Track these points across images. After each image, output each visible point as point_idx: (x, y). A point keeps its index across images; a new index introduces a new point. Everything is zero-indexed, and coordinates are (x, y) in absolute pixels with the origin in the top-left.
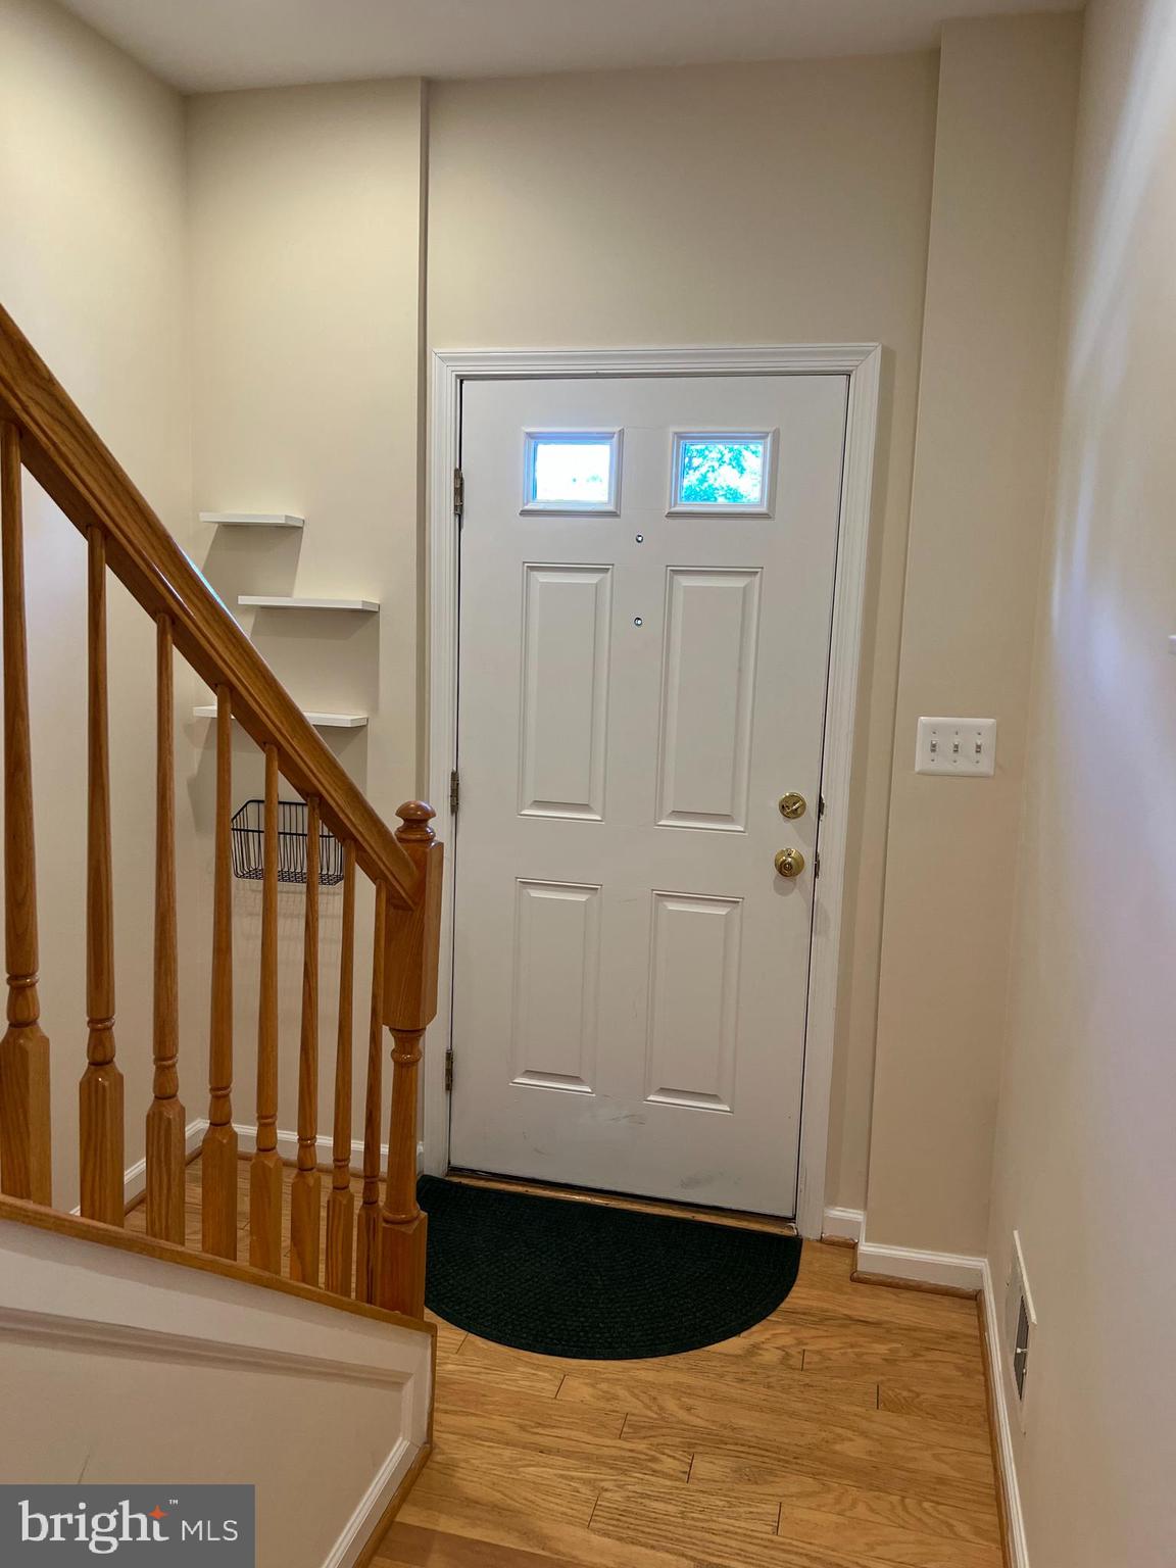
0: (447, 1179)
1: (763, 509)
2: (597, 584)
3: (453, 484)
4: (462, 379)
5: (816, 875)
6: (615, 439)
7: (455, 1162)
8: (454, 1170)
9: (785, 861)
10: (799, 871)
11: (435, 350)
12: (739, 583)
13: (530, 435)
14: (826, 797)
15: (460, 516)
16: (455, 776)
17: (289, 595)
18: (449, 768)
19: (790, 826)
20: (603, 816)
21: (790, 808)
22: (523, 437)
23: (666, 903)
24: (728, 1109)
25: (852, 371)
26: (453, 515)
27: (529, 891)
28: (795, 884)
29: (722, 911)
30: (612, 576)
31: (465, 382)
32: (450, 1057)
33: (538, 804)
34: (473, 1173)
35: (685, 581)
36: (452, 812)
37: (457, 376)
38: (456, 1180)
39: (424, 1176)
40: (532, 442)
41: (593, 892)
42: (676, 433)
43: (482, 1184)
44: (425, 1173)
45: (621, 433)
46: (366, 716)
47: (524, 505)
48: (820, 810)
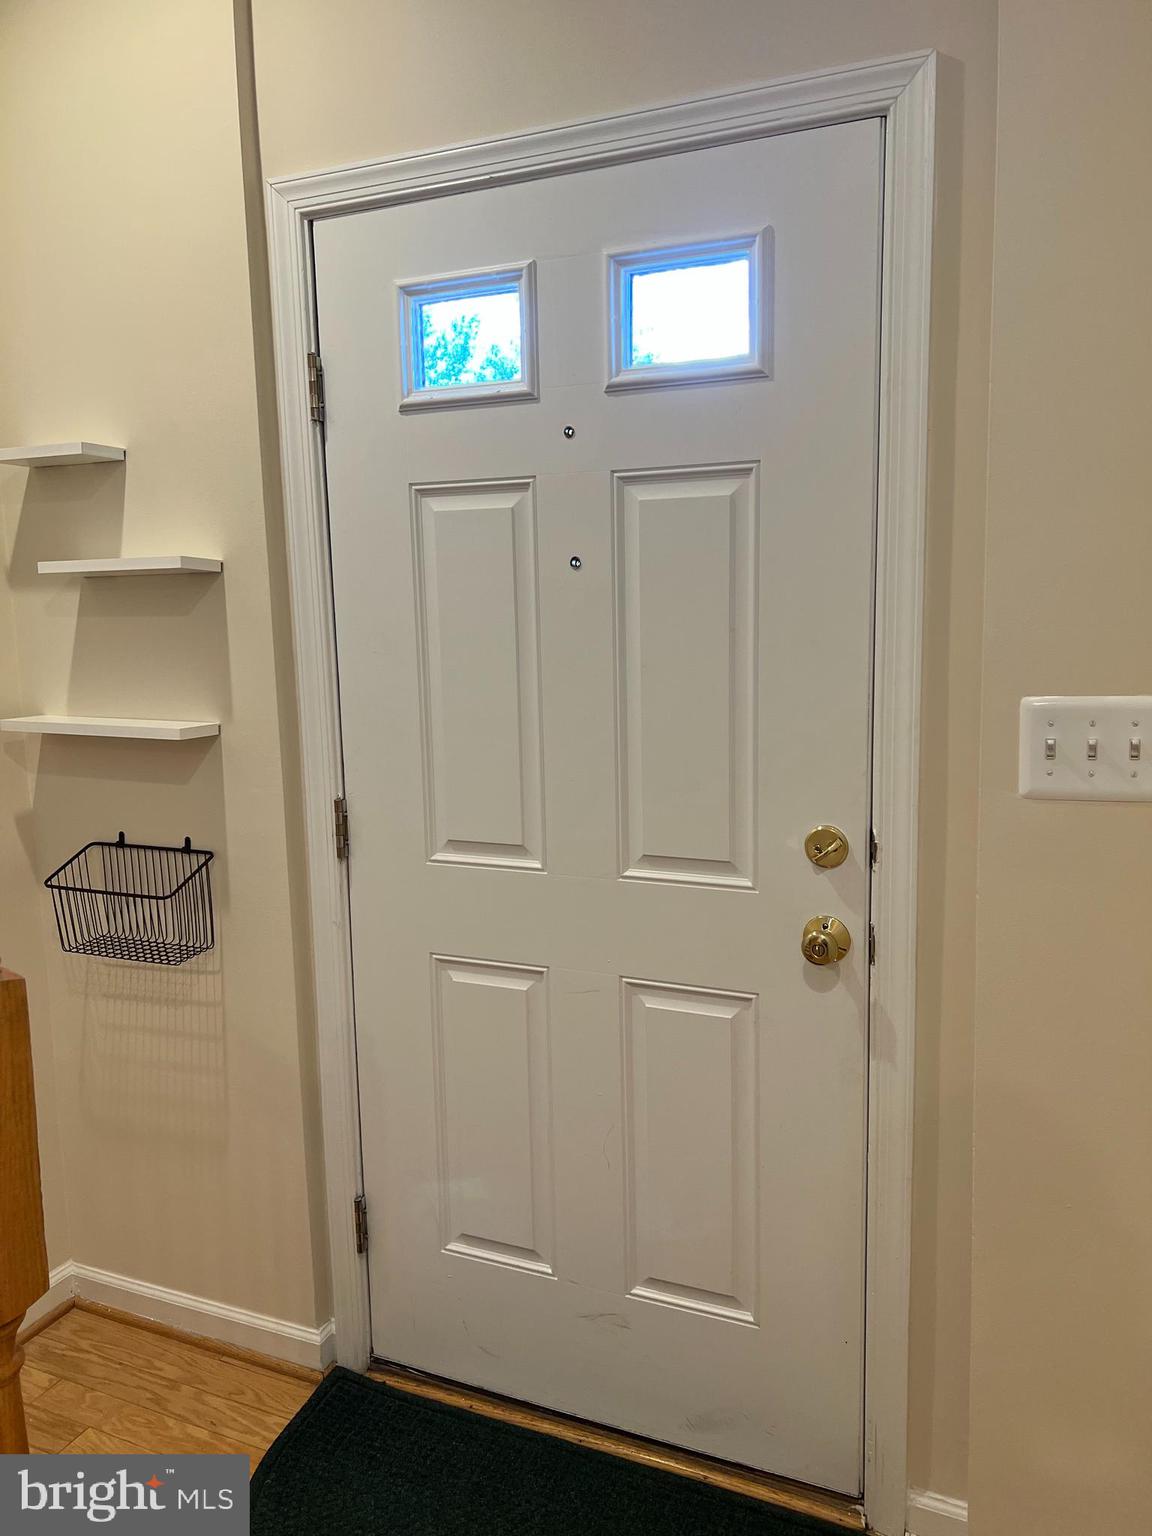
0: (367, 1375)
1: (755, 364)
2: (512, 509)
3: (307, 377)
4: (310, 219)
5: (871, 959)
6: (524, 281)
7: (379, 1352)
8: (377, 1363)
9: (816, 938)
10: (843, 951)
11: (272, 179)
12: (724, 489)
13: (407, 291)
14: (880, 832)
15: (323, 424)
16: (340, 806)
17: (116, 554)
18: (332, 793)
19: (824, 879)
20: (544, 863)
21: (824, 851)
22: (395, 292)
23: (643, 998)
24: (751, 1319)
25: (887, 109)
26: (310, 423)
27: (450, 972)
28: (838, 974)
29: (726, 1013)
30: (534, 496)
31: (315, 223)
32: (360, 1208)
33: (456, 845)
34: (402, 1370)
35: (640, 494)
36: (339, 856)
37: (303, 215)
38: (379, 1377)
39: (339, 1369)
40: (411, 301)
41: (538, 976)
42: (611, 257)
43: (410, 1387)
44: (339, 1364)
45: (532, 267)
46: (218, 723)
47: (403, 397)
48: (872, 857)
